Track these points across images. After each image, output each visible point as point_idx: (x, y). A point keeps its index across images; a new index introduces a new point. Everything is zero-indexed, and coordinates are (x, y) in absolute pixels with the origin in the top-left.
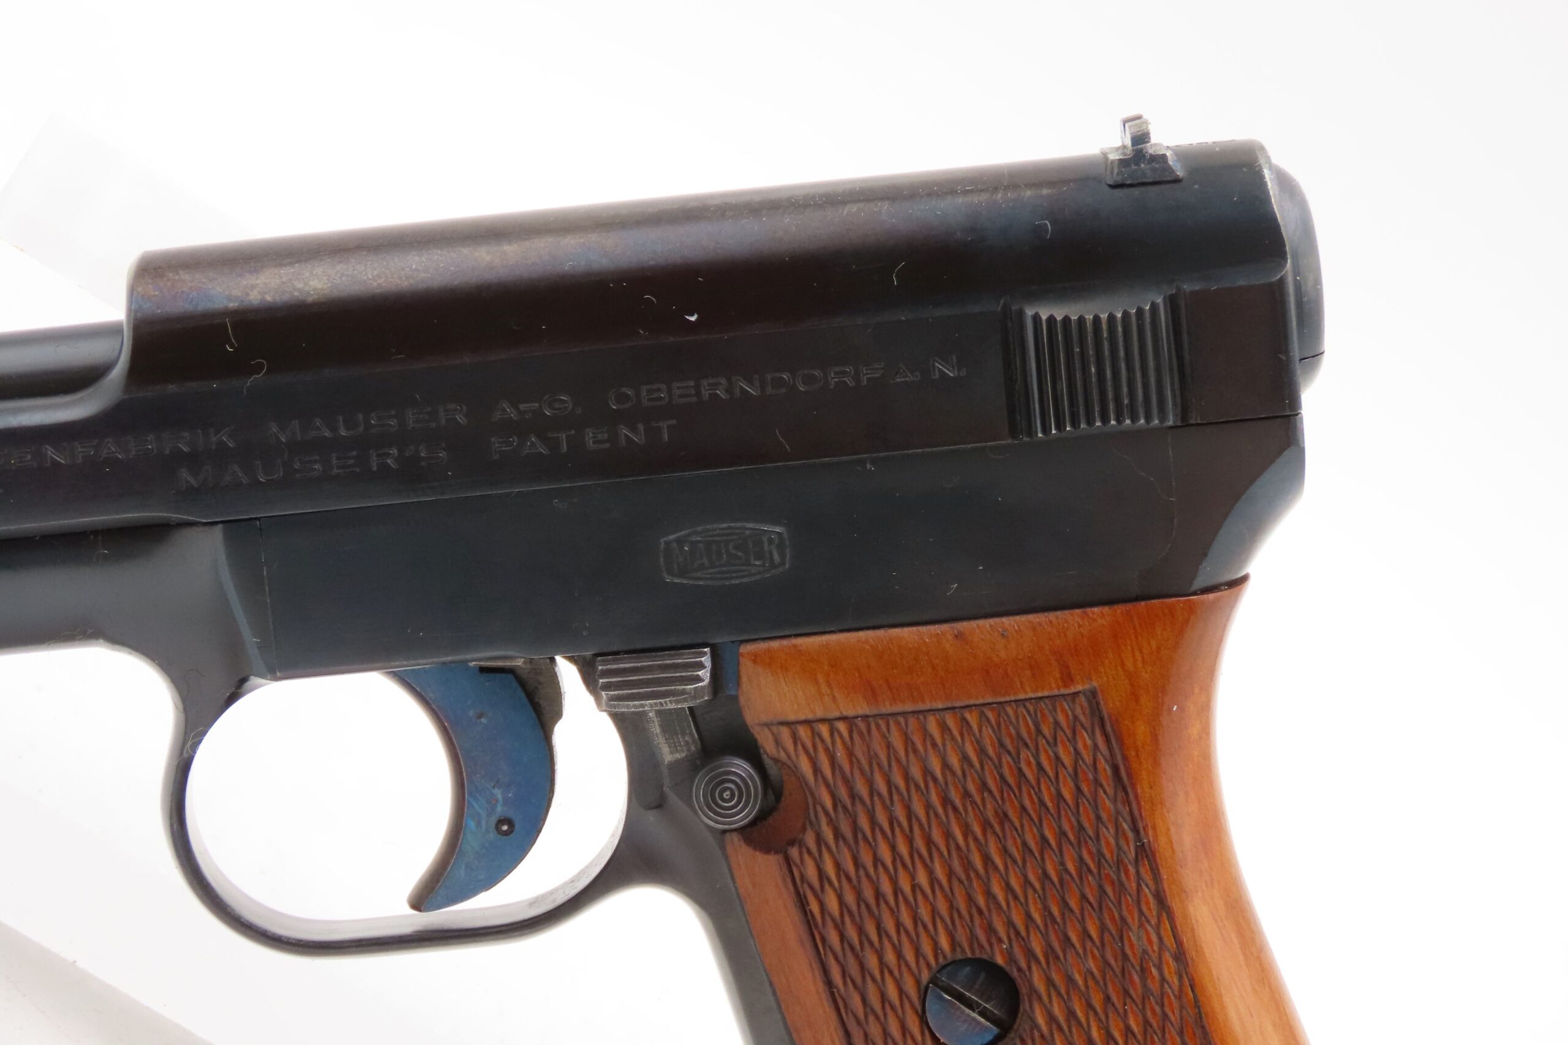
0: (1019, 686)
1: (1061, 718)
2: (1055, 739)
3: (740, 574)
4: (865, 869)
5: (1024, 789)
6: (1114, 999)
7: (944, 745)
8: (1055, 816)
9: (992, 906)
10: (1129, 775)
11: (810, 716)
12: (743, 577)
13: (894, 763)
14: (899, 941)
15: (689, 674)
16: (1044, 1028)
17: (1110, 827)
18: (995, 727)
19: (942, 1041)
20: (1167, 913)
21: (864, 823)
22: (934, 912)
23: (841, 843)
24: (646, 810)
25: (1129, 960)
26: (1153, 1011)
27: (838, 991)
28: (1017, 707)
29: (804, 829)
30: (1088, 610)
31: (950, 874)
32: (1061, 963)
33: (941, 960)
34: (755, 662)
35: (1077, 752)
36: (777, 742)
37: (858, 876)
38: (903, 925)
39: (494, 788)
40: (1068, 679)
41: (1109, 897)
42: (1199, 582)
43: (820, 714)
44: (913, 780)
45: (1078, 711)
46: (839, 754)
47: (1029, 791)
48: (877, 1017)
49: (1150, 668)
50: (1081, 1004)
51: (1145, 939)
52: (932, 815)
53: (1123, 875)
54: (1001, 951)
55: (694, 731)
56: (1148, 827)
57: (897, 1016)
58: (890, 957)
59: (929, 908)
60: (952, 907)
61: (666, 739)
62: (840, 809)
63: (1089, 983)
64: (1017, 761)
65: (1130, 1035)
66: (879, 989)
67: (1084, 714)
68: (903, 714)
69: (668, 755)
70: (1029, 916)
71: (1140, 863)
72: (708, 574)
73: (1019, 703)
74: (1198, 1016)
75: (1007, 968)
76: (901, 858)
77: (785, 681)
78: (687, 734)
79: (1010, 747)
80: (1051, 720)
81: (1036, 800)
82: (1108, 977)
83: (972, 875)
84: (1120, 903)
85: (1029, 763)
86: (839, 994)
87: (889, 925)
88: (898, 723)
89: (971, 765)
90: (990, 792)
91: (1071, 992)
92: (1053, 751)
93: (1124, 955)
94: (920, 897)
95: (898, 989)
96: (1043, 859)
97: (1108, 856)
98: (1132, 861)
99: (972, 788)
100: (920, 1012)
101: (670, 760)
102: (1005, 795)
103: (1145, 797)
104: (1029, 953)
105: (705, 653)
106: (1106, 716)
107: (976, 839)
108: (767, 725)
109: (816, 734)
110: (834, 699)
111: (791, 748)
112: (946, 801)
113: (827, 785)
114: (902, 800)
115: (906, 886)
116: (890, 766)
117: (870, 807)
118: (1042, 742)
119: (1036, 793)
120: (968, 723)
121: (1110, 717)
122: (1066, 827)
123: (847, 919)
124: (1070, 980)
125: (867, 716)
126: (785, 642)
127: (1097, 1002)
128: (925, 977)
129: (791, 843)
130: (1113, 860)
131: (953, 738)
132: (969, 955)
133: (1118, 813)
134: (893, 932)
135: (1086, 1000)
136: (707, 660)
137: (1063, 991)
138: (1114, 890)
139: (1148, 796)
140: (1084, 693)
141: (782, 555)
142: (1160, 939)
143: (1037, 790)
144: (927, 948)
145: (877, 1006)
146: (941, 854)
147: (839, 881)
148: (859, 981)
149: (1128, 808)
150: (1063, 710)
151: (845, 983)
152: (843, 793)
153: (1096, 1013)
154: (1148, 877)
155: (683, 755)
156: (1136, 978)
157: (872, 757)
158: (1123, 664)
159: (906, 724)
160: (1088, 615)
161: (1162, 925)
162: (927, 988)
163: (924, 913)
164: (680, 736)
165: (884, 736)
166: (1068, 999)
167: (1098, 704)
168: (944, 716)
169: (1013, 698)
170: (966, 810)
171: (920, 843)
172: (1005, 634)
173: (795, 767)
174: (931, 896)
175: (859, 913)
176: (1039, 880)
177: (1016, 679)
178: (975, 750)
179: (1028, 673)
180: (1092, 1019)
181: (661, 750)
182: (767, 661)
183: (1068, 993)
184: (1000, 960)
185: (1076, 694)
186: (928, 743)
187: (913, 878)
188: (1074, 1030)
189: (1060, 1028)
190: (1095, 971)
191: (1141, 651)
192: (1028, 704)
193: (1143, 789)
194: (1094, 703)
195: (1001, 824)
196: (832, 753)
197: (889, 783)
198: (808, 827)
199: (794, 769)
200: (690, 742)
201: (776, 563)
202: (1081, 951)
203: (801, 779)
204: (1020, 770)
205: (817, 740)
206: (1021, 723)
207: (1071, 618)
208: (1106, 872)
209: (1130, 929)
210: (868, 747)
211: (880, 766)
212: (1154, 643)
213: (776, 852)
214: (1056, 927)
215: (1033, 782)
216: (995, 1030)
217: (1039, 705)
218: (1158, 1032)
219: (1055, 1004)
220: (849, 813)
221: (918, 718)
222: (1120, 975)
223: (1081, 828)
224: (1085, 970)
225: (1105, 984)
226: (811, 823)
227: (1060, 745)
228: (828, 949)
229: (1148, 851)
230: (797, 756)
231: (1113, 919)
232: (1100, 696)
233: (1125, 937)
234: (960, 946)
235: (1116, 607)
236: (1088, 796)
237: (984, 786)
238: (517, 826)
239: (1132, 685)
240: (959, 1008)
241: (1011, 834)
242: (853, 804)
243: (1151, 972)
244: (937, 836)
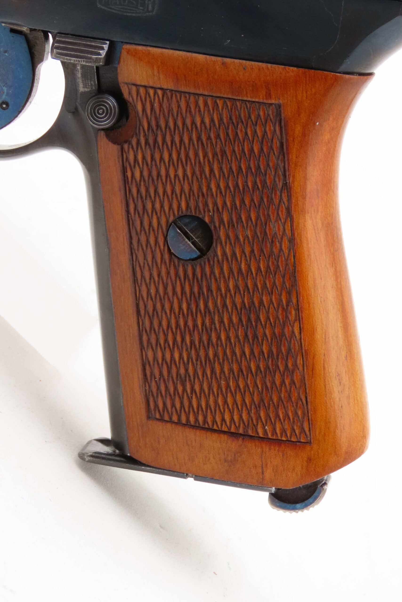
0: (245, 94)
1: (261, 113)
2: (256, 123)
3: (132, 11)
4: (155, 161)
5: (236, 142)
6: (256, 252)
7: (204, 112)
8: (248, 159)
9: (209, 193)
10: (287, 148)
11: (146, 84)
12: (132, 13)
13: (179, 115)
14: (163, 199)
15: (96, 51)
16: (220, 257)
17: (272, 170)
18: (230, 109)
19: (172, 251)
20: (290, 218)
21: (160, 140)
22: (182, 190)
23: (148, 147)
24: (68, 112)
25: (267, 236)
26: (273, 263)
27: (131, 216)
28: (242, 103)
29: (132, 137)
30: (287, 67)
31: (193, 173)
32: (235, 228)
33: (180, 213)
34: (128, 53)
35: (265, 132)
36: (130, 93)
37: (152, 164)
38: (166, 192)
39: (4, 86)
40: (269, 96)
41: (264, 204)
42: (343, 68)
43: (151, 84)
44: (186, 125)
45: (270, 113)
46: (155, 105)
47: (239, 144)
48: (145, 233)
49: (309, 101)
50: (240, 250)
51: (277, 227)
52: (191, 144)
53: (273, 195)
54: (209, 216)
55: (96, 80)
56: (290, 175)
57: (155, 235)
58: (158, 206)
59: (180, 187)
60: (191, 189)
61: (83, 81)
62: (150, 131)
63: (245, 242)
64: (236, 128)
65: (259, 271)
66: (150, 220)
67: (273, 114)
68: (189, 93)
69: (81, 89)
70: (225, 203)
71: (283, 191)
72: (118, 8)
73: (243, 102)
74: (294, 271)
75: (210, 225)
76: (173, 160)
77: (139, 65)
78: (93, 81)
79: (234, 121)
80: (257, 113)
81: (241, 149)
82: (255, 241)
83: (203, 177)
84: (269, 208)
85: (241, 131)
86: (131, 218)
87: (160, 191)
88: (186, 97)
89: (215, 125)
90: (221, 139)
91: (236, 244)
92: (254, 128)
93: (265, 232)
94: (177, 181)
95: (158, 222)
96: (238, 178)
97: (268, 184)
98: (279, 190)
99: (212, 135)
100: (165, 236)
101: (82, 91)
102: (227, 143)
103: (292, 161)
104: (221, 221)
105: (106, 44)
106: (283, 118)
107: (209, 160)
108: (127, 84)
109: (147, 93)
110: (159, 78)
111: (135, 98)
112: (199, 138)
113: (147, 118)
114: (179, 133)
115: (172, 173)
116: (177, 116)
117: (164, 133)
118: (250, 123)
119: (241, 145)
120: (217, 105)
121: (285, 118)
122: (252, 166)
123: (142, 183)
124: (237, 238)
125: (172, 90)
126: (144, 48)
127: (247, 251)
128: (171, 219)
129: (126, 142)
130: (270, 186)
131: (209, 111)
132: (194, 214)
133: (278, 164)
134: (161, 194)
135: (243, 249)
136: (106, 47)
137: (233, 242)
138: (268, 201)
139: (294, 161)
140: (275, 105)
141: (153, 8)
142: (284, 230)
143: (242, 144)
144: (175, 206)
145: (147, 228)
146: (191, 163)
147: (143, 165)
148: (141, 213)
149: (283, 164)
150: (263, 110)
151: (135, 214)
152: (153, 123)
153: (246, 256)
154: (285, 199)
155: (88, 90)
156: (268, 245)
157: (170, 110)
158: (296, 96)
159: (189, 99)
160: (286, 69)
161: (286, 224)
162: (171, 224)
163: (177, 189)
164: (89, 81)
165: (178, 101)
166: (234, 247)
167: (280, 111)
168: (207, 99)
169: (241, 98)
170: (207, 146)
171: (183, 156)
172: (245, 68)
173: (135, 107)
174: (182, 182)
175: (148, 181)
176: (234, 187)
177: (244, 90)
178: (218, 118)
179: (251, 88)
180: (243, 259)
181: (79, 85)
182: (134, 54)
183: (235, 244)
184: (207, 220)
185: (272, 104)
186: (197, 110)
187: (176, 171)
188: (234, 261)
189: (227, 259)
190: (250, 236)
191: (306, 92)
192: (247, 103)
193: (293, 157)
194: (279, 111)
195: (222, 156)
196: (153, 104)
197: (175, 124)
198: (135, 136)
199: (134, 108)
200: (93, 85)
201: (149, 10)
202: (245, 225)
203: (137, 113)
204: (237, 133)
205: (148, 96)
206: (242, 111)
207: (279, 68)
208: (266, 191)
209: (270, 221)
210: (169, 104)
211: (173, 115)
212: (313, 90)
213: (118, 144)
214: (237, 211)
215: (242, 140)
216: (198, 253)
217: (252, 105)
218: (273, 273)
219: (228, 247)
220: (154, 134)
221: (195, 97)
222: (261, 241)
223: (259, 167)
224: (245, 235)
225: (253, 244)
226: (136, 134)
227: (258, 126)
228: (131, 195)
229: (288, 187)
230: (137, 101)
231: (264, 215)
232: (282, 107)
233: (268, 224)
234: (190, 208)
235: (300, 69)
236: (266, 153)
237: (218, 136)
238: (10, 107)
239: (299, 108)
240: (183, 237)
241: (226, 161)
242: (157, 129)
243: (276, 244)
244: (191, 154)
